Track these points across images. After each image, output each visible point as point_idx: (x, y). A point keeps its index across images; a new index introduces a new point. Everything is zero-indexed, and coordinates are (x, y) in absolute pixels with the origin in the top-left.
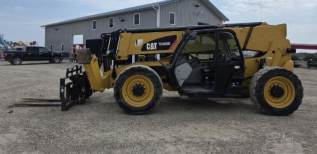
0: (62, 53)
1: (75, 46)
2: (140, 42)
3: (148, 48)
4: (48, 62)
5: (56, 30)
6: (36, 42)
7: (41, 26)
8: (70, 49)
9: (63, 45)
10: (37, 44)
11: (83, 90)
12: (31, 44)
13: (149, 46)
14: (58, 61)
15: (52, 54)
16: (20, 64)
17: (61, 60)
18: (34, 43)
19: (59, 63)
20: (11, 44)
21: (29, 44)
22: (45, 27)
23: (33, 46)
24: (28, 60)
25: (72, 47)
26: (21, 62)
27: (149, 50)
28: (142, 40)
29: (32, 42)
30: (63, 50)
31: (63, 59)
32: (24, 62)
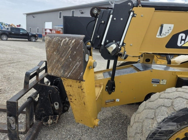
0: (37, 34)
1: (46, 30)
2: (168, 30)
3: (179, 44)
4: (27, 40)
5: (34, 17)
6: (20, 25)
7: (24, 14)
8: (43, 32)
9: (38, 29)
10: (21, 26)
11: (57, 107)
12: (17, 26)
13: (182, 40)
14: (34, 40)
15: (30, 34)
16: (7, 40)
17: (37, 40)
18: (19, 26)
19: (35, 41)
20: (7, 25)
21: (16, 26)
22: (26, 15)
23: (19, 27)
24: (12, 37)
25: (44, 31)
26: (7, 39)
27: (181, 47)
28: (172, 26)
29: (18, 25)
30: (38, 32)
31: (38, 39)
32: (9, 39)
